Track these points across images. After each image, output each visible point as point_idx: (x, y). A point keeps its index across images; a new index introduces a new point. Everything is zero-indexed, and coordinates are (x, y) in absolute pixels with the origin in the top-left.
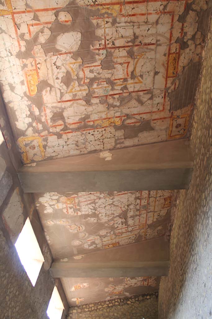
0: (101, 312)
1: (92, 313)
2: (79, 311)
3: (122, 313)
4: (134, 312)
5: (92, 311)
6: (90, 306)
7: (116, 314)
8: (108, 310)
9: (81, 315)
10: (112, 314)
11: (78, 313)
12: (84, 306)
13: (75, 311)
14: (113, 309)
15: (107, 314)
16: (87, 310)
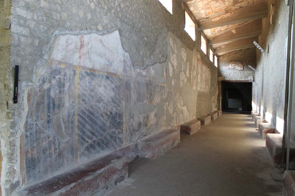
0: (232, 56)
1: (228, 57)
2: (223, 57)
3: (241, 55)
4: (245, 53)
5: (228, 56)
6: (227, 54)
7: (238, 56)
8: (235, 55)
9: (224, 58)
10: (236, 56)
11: (222, 58)
12: (224, 55)
13: (221, 58)
14: (237, 54)
15: (234, 56)
16: (226, 56)
